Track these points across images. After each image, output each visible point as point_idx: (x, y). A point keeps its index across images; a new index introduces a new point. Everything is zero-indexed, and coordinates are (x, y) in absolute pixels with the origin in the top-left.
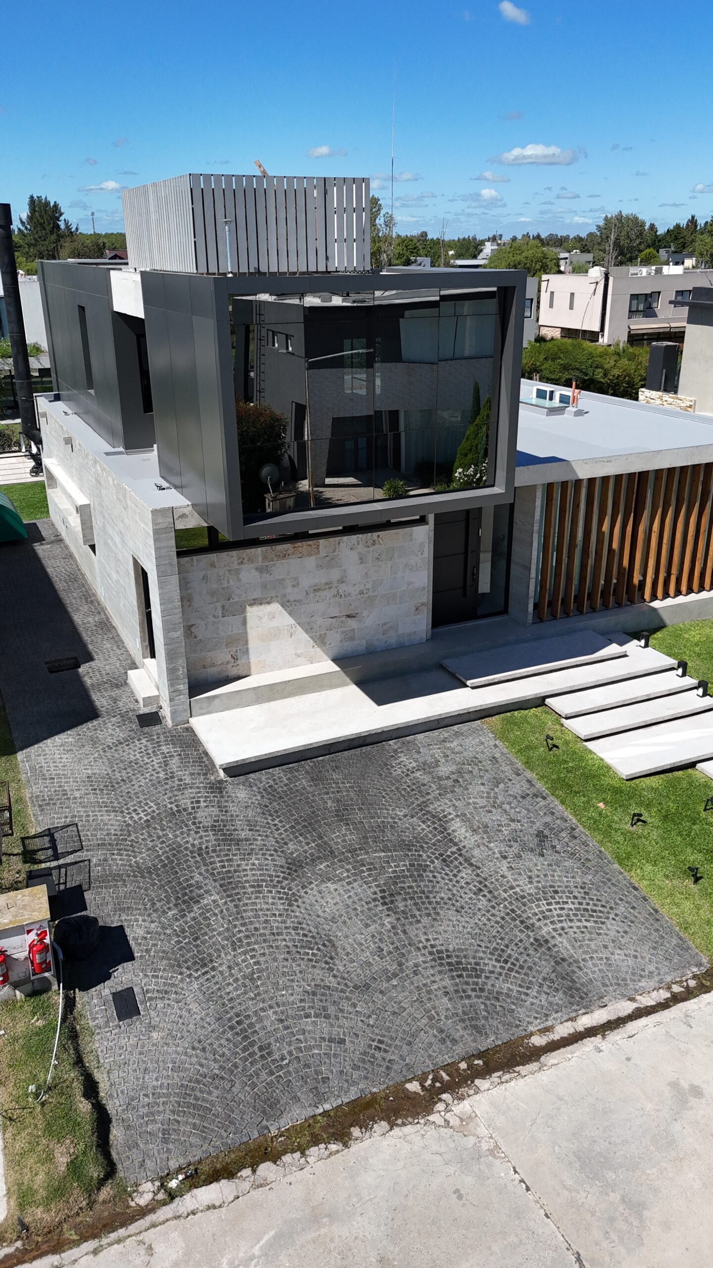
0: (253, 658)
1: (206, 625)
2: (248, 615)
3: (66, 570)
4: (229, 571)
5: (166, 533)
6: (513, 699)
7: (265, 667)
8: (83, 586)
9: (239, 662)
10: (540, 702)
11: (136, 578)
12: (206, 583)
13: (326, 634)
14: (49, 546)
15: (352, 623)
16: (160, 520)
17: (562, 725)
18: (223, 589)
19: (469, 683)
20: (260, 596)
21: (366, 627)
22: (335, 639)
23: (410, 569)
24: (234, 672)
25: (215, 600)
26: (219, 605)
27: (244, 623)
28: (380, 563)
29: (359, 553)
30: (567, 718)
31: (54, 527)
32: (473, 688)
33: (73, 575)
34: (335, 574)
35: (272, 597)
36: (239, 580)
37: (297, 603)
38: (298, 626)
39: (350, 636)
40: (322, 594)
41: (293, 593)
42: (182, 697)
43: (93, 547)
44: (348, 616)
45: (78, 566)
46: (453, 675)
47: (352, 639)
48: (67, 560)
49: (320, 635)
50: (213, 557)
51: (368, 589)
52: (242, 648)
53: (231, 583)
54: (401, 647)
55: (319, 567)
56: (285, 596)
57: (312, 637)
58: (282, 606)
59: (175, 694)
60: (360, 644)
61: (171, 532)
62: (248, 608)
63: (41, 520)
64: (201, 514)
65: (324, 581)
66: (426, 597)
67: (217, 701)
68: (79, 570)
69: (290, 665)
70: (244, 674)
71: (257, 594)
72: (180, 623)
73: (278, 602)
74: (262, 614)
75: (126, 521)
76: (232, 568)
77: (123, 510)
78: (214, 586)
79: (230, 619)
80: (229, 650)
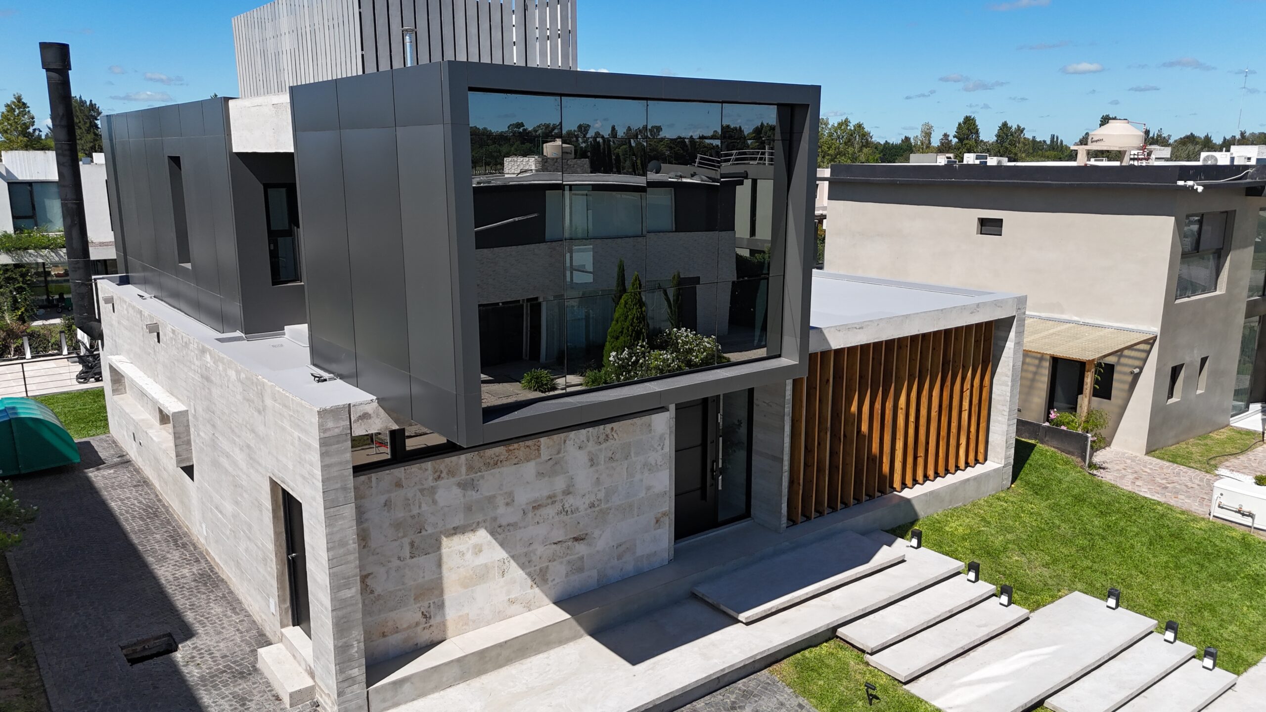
0: (451, 613)
1: (387, 572)
2: (445, 551)
3: (140, 502)
4: (422, 491)
5: (338, 442)
6: (804, 635)
7: (468, 624)
8: (169, 523)
9: (432, 622)
10: (831, 634)
11: (274, 511)
12: (388, 511)
13: (547, 567)
14: (112, 471)
15: (581, 549)
16: (330, 424)
17: (867, 664)
18: (413, 517)
19: (743, 617)
20: (462, 523)
21: (598, 552)
22: (559, 572)
23: (649, 470)
24: (424, 636)
25: (400, 535)
26: (406, 541)
27: (439, 565)
28: (614, 464)
29: (590, 452)
30: (872, 654)
31: (116, 446)
32: (747, 624)
33: (150, 507)
34: (560, 483)
35: (478, 523)
36: (435, 502)
37: (511, 528)
38: (512, 561)
39: (578, 567)
40: (544, 512)
41: (506, 514)
42: (356, 687)
43: (189, 471)
44: (576, 539)
45: (157, 496)
46: (715, 608)
47: (581, 570)
48: (140, 488)
49: (541, 570)
50: (398, 472)
51: (601, 500)
52: (436, 600)
53: (424, 507)
54: (640, 575)
55: (540, 475)
56: (495, 519)
57: (529, 574)
58: (492, 533)
59: (346, 684)
60: (590, 576)
61: (346, 441)
62: (445, 541)
63: (97, 438)
64: (389, 411)
65: (546, 493)
66: (668, 505)
67: (407, 687)
68: (160, 500)
69: (501, 616)
70: (440, 639)
71: (458, 521)
72: (355, 576)
73: (486, 529)
74: (463, 548)
75: (261, 429)
76: (426, 486)
77: (256, 414)
78: (400, 514)
79: (421, 560)
80: (418, 605)
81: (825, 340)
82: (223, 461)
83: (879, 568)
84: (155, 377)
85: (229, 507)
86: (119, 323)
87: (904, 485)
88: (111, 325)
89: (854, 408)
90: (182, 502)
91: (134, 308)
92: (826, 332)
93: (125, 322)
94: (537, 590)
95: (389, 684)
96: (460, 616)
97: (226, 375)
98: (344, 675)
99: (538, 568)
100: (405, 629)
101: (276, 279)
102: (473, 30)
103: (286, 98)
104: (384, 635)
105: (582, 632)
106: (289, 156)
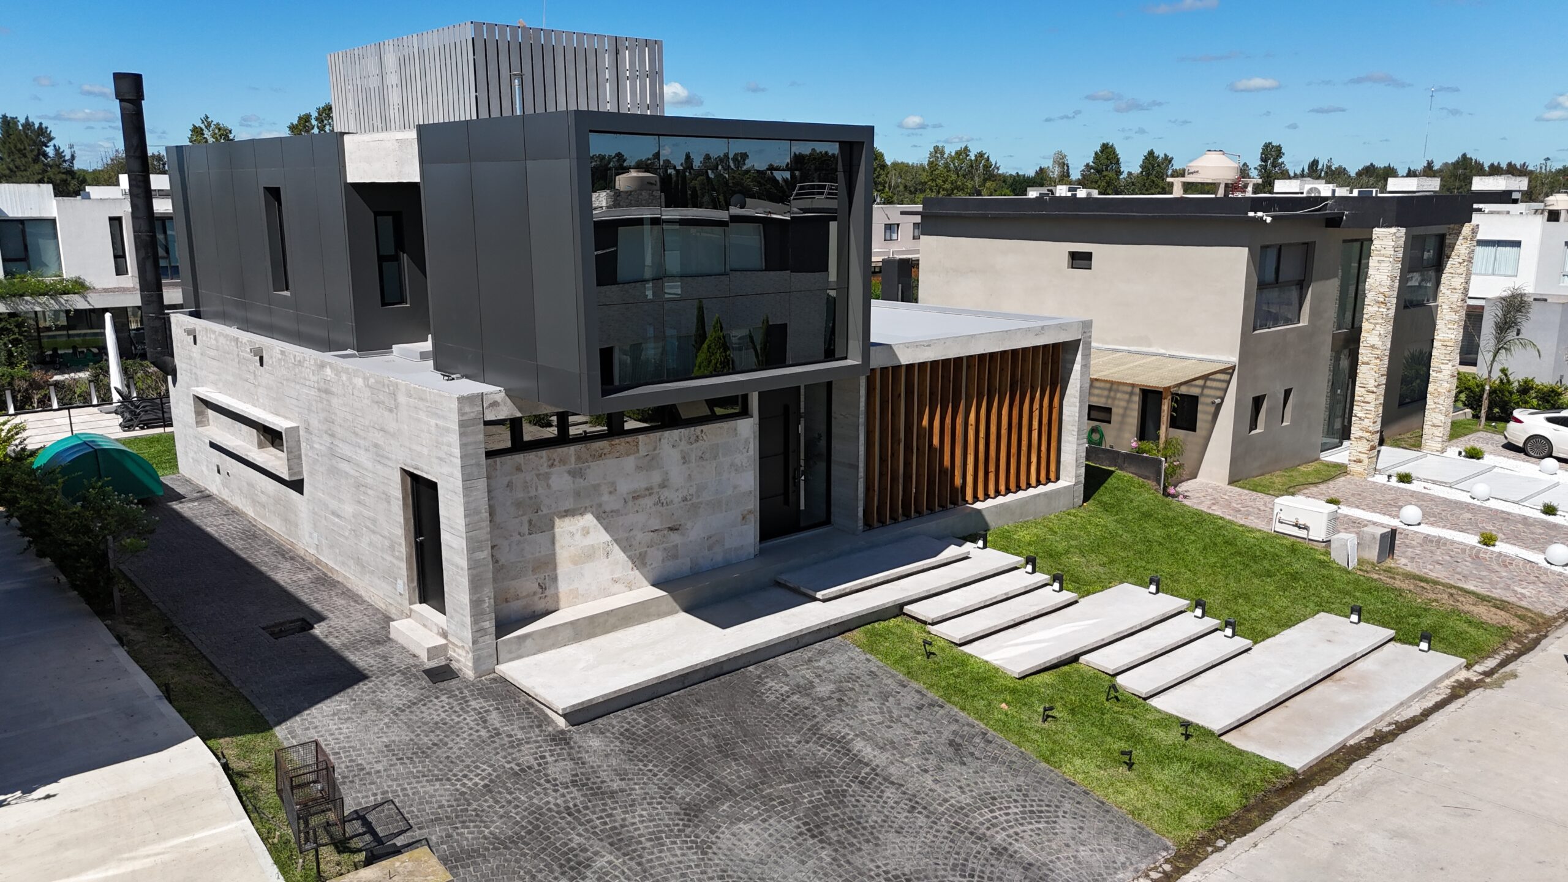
0: (564, 587)
1: (510, 545)
2: (557, 530)
4: (538, 475)
5: (473, 425)
6: (874, 608)
7: (578, 597)
8: (270, 542)
9: (547, 592)
10: (898, 610)
11: (404, 499)
12: (511, 491)
13: (646, 552)
14: (196, 504)
15: (675, 538)
16: (467, 409)
17: (929, 633)
18: (531, 498)
19: (819, 595)
20: (572, 506)
21: (691, 542)
22: (656, 557)
23: (736, 470)
24: (541, 605)
25: (520, 513)
26: (525, 519)
27: (553, 542)
28: (704, 463)
29: (682, 451)
30: (933, 624)
31: (191, 483)
32: (824, 601)
33: (248, 531)
34: (656, 478)
35: (586, 508)
36: (549, 486)
37: (614, 514)
38: (615, 545)
39: (672, 554)
40: (642, 501)
41: (610, 502)
42: (487, 637)
43: (297, 485)
44: (671, 529)
46: (796, 591)
47: (675, 557)
48: (230, 516)
49: (640, 554)
50: (519, 458)
51: (692, 495)
52: (550, 574)
53: (540, 490)
54: (728, 565)
55: (639, 468)
56: (600, 505)
57: (629, 557)
58: (598, 518)
59: (479, 634)
60: (684, 564)
61: (479, 424)
62: (557, 521)
63: (169, 477)
64: (516, 399)
65: (644, 485)
66: (753, 504)
67: (529, 642)
69: (606, 593)
70: (554, 609)
71: (568, 504)
73: (592, 513)
74: (573, 529)
75: (392, 426)
76: (541, 472)
77: (386, 413)
78: (520, 495)
79: (538, 537)
80: (536, 576)
81: (895, 355)
82: (344, 466)
83: (945, 561)
85: (348, 509)
87: (976, 499)
89: (925, 422)
90: (286, 520)
92: (895, 348)
94: (637, 572)
95: (515, 637)
96: (570, 590)
97: (351, 384)
98: (477, 626)
99: (637, 552)
100: (524, 597)
101: (385, 301)
102: (571, 73)
103: (413, 134)
104: (507, 601)
105: (678, 608)
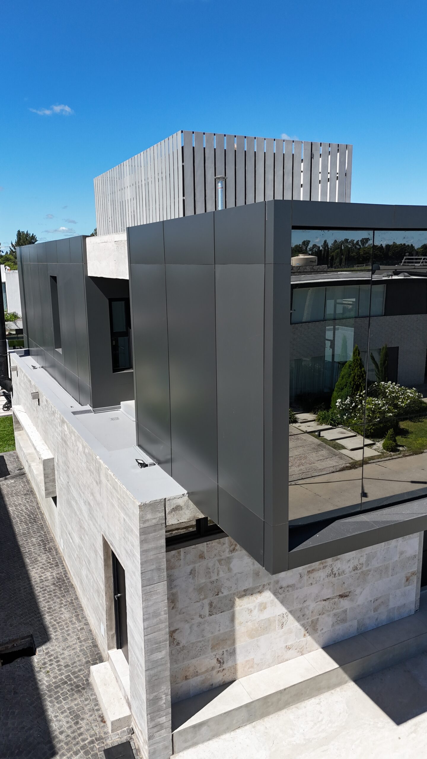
0: (241, 659)
1: (190, 628)
2: (237, 609)
3: (27, 509)
4: (220, 561)
5: (155, 531)
7: (252, 667)
8: (42, 528)
9: (225, 666)
12: (193, 578)
13: (318, 619)
14: (13, 481)
15: (345, 604)
16: (149, 516)
18: (212, 582)
20: (251, 586)
21: (359, 606)
22: (327, 624)
24: (218, 678)
25: (202, 597)
26: (206, 602)
27: (232, 619)
31: (19, 460)
33: (33, 514)
35: (264, 586)
36: (230, 570)
37: (290, 589)
38: (290, 615)
39: (342, 618)
40: (317, 575)
41: (286, 578)
42: (163, 732)
43: (55, 499)
44: (341, 596)
45: (38, 504)
47: (344, 620)
48: (28, 496)
49: (312, 622)
50: (202, 547)
51: (362, 564)
52: (228, 649)
53: (222, 574)
54: (392, 624)
56: (277, 584)
57: (303, 625)
58: (275, 594)
59: (155, 730)
60: (351, 626)
61: (161, 529)
62: (238, 601)
63: (8, 453)
64: (198, 504)
66: (417, 567)
67: (204, 729)
68: (39, 508)
69: (279, 659)
70: (230, 679)
71: (248, 584)
72: (165, 641)
73: (270, 590)
74: (251, 606)
75: (97, 495)
76: (223, 557)
77: (95, 483)
78: (202, 580)
79: (218, 617)
80: (215, 653)
82: (74, 504)
84: (36, 425)
85: (76, 538)
86: (20, 384)
88: (16, 384)
90: (51, 516)
91: (27, 377)
93: (23, 385)
94: (309, 638)
95: (190, 727)
96: (247, 661)
97: (77, 446)
98: (153, 723)
99: (310, 620)
100: (203, 673)
101: (117, 367)
103: (123, 237)
104: (186, 678)
106: (126, 281)
